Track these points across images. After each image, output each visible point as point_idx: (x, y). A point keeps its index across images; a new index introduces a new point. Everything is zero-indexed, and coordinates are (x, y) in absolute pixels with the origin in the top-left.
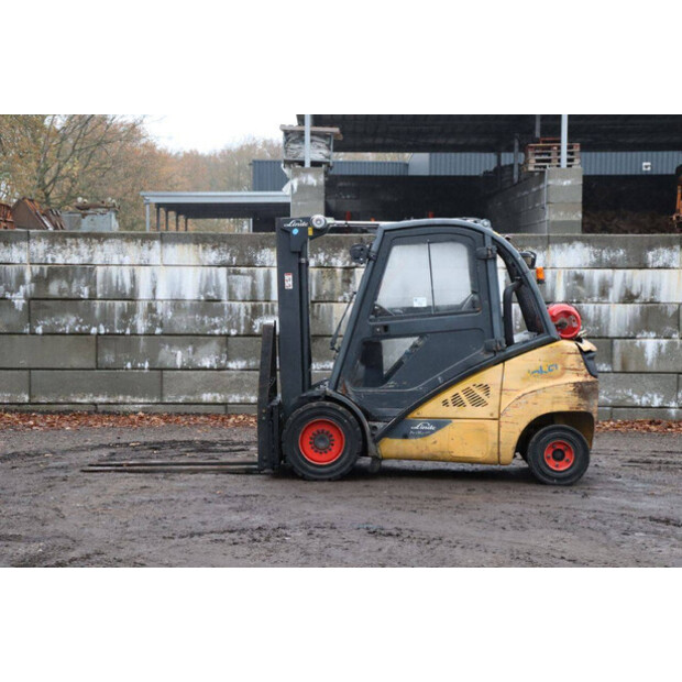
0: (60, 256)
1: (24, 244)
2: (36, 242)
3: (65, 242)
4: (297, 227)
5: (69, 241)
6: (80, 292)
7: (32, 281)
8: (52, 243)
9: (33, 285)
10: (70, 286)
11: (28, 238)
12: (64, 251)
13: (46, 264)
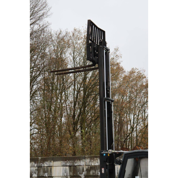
0: (93, 163)
1: (84, 160)
2: (87, 159)
3: (94, 159)
4: (105, 153)
5: (95, 158)
6: (98, 174)
7: (86, 171)
8: (91, 159)
9: (86, 172)
10: (95, 172)
11: (85, 158)
12: (94, 162)
13: (89, 166)
